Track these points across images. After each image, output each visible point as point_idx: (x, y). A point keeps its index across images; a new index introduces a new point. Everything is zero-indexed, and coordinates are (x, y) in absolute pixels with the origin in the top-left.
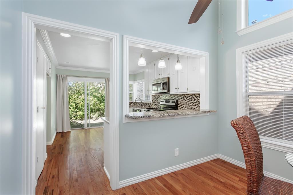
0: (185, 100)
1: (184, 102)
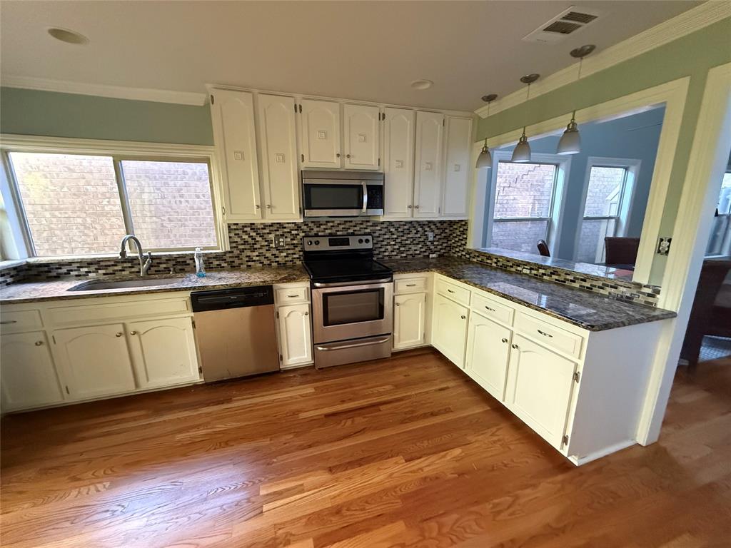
0: (393, 234)
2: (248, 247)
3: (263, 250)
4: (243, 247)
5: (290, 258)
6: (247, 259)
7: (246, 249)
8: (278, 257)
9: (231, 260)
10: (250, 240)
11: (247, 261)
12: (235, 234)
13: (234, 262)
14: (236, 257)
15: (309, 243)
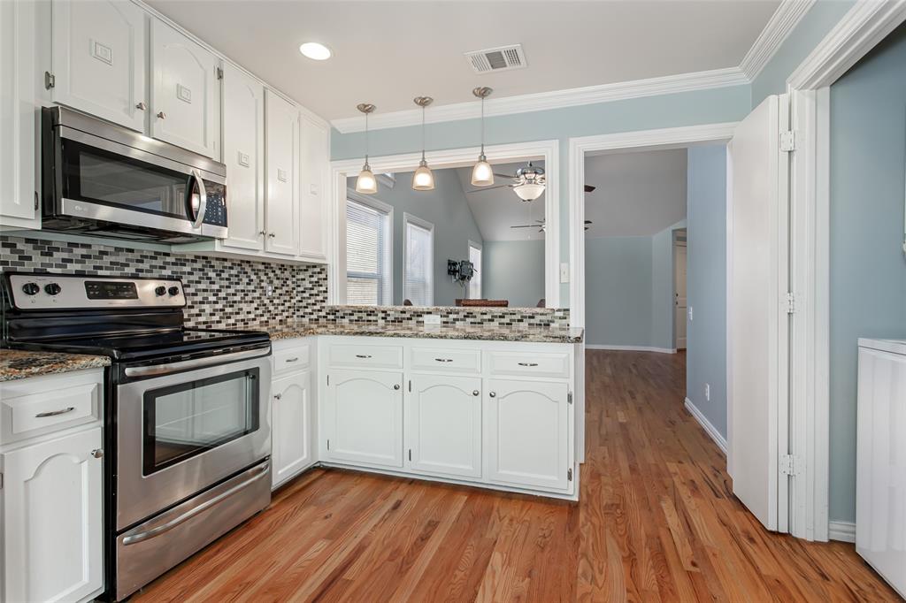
0: (214, 283)
1: (206, 290)
15: (31, 289)
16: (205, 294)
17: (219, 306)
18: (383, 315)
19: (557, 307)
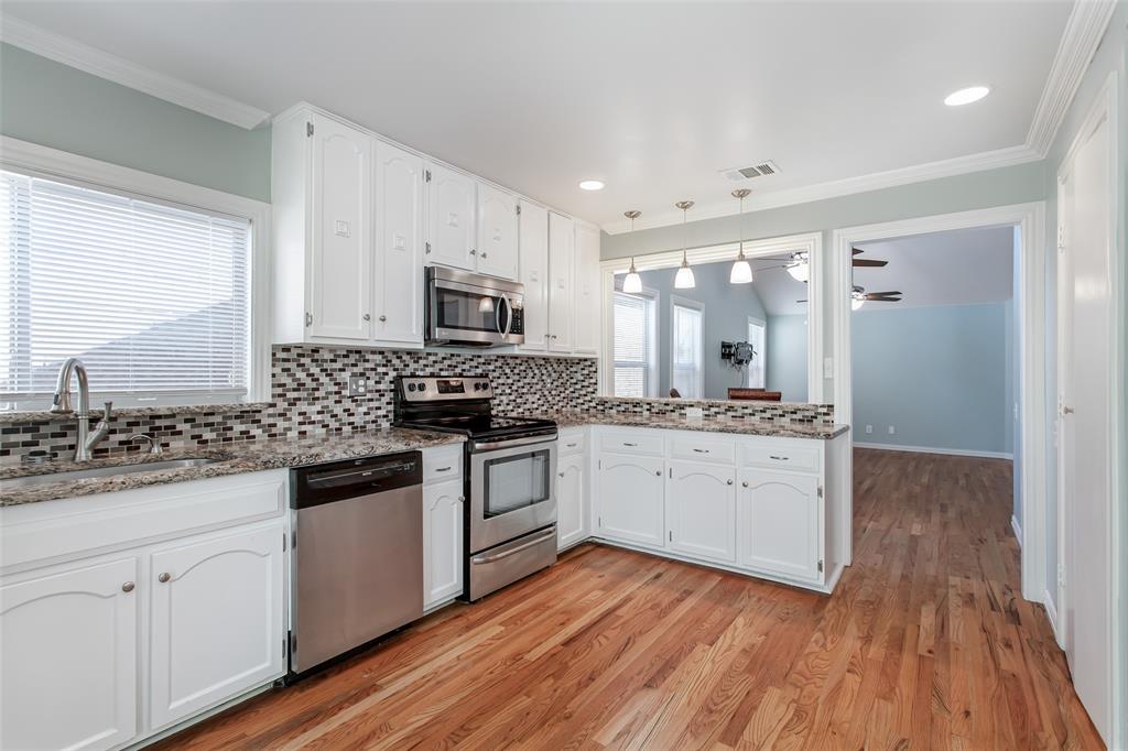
0: (509, 378)
1: (504, 384)
2: (303, 394)
3: (330, 402)
4: (295, 395)
5: (372, 417)
6: (301, 419)
7: (299, 399)
8: (353, 414)
9: (271, 421)
10: (308, 381)
11: (300, 424)
12: (284, 370)
13: (275, 425)
14: (280, 415)
15: (412, 387)
16: (504, 387)
17: (512, 397)
18: (648, 407)
19: (820, 402)
